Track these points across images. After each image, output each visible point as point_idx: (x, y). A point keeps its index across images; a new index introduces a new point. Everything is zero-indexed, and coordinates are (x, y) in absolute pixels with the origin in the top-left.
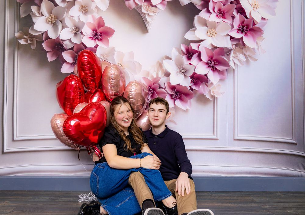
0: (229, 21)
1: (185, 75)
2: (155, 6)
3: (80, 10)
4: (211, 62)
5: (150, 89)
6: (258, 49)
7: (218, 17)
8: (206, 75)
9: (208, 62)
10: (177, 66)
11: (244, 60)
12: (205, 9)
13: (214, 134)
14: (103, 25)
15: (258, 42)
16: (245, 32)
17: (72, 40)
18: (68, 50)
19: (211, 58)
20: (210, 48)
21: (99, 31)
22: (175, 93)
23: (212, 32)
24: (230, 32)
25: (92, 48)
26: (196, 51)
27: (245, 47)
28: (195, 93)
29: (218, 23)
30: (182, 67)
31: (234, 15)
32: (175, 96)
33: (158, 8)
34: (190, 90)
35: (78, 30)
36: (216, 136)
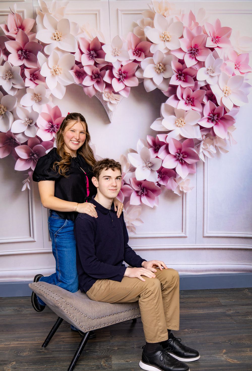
0: (198, 109)
1: (151, 170)
2: (118, 93)
3: (32, 99)
4: (180, 155)
6: (229, 140)
7: (187, 105)
8: (174, 169)
9: (176, 155)
10: (143, 160)
11: (215, 151)
12: (172, 96)
13: (183, 232)
14: (60, 116)
15: (229, 131)
16: (215, 121)
17: (26, 133)
18: (22, 144)
19: (179, 151)
20: (178, 139)
21: (56, 122)
22: (141, 189)
23: (180, 122)
24: (199, 121)
25: (49, 142)
26: (163, 143)
27: (216, 138)
28: (163, 189)
29: (186, 111)
30: (149, 161)
31: (204, 102)
32: (142, 193)
33: (121, 95)
34: (157, 186)
35: (31, 122)
36: (185, 233)
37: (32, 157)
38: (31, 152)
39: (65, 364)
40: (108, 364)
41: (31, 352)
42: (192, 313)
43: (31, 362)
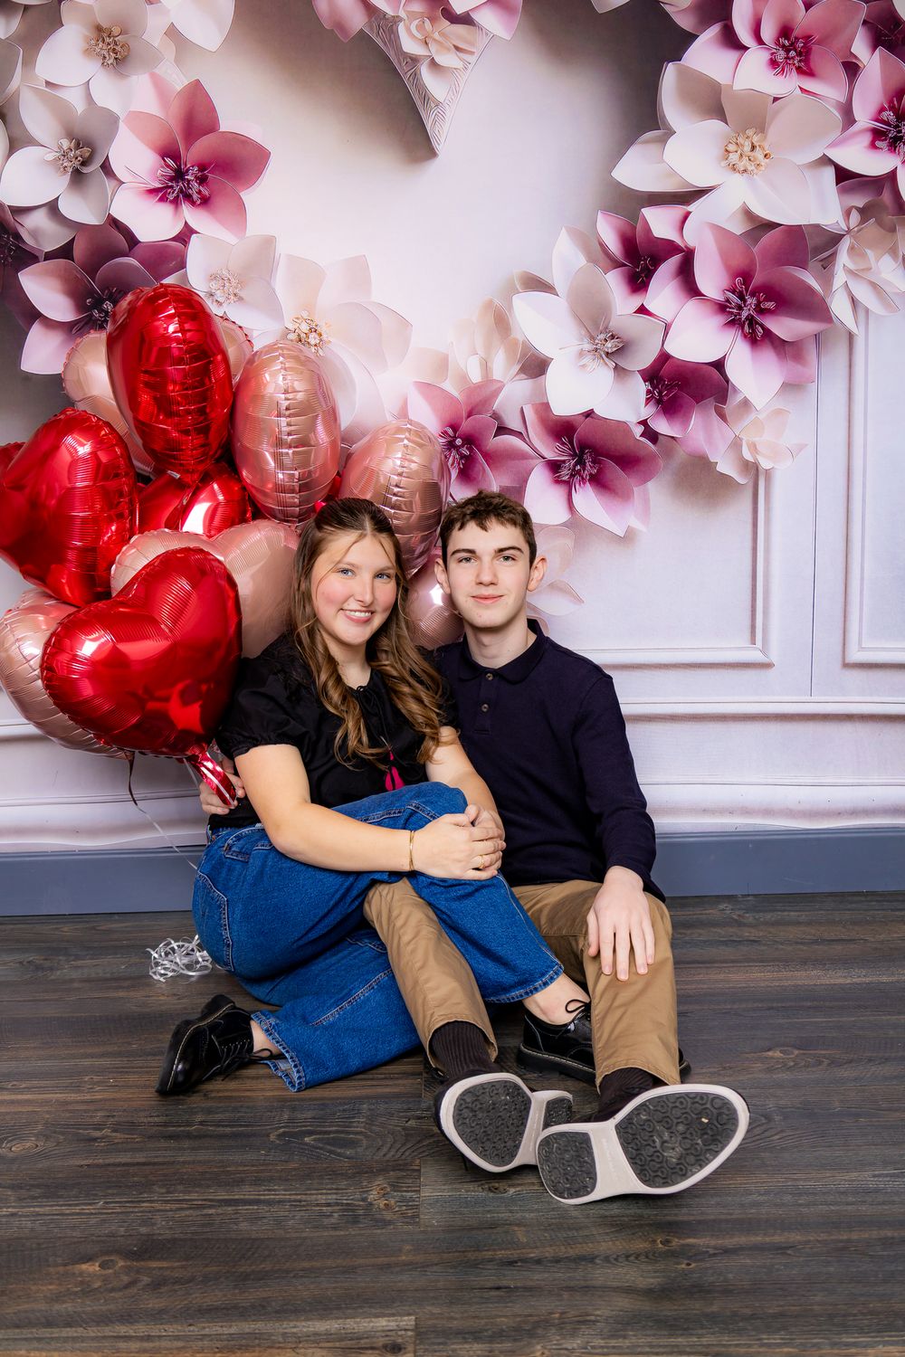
0: (829, 90)
1: (617, 368)
2: (466, 20)
3: (88, 52)
4: (745, 301)
5: (455, 438)
7: (779, 69)
8: (719, 365)
9: (728, 300)
10: (581, 323)
12: (713, 31)
13: (753, 642)
14: (212, 127)
17: (64, 208)
18: (49, 256)
19: (742, 280)
20: (738, 228)
21: (193, 155)
22: (573, 455)
23: (747, 148)
24: (833, 145)
25: (167, 246)
26: (670, 248)
28: (668, 454)
29: (776, 99)
30: (606, 329)
31: (856, 57)
32: (573, 470)
33: (481, 28)
34: (642, 439)
35: (87, 154)
36: (764, 651)
37: (96, 314)
38: (91, 293)
39: (194, 1196)
40: (403, 1200)
41: (47, 1137)
42: (799, 982)
43: (38, 1186)
